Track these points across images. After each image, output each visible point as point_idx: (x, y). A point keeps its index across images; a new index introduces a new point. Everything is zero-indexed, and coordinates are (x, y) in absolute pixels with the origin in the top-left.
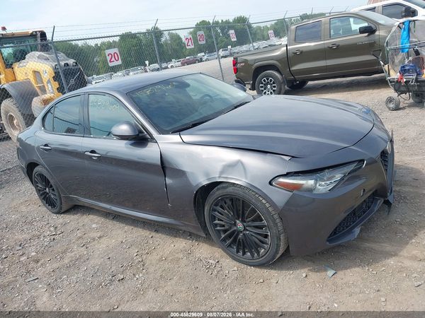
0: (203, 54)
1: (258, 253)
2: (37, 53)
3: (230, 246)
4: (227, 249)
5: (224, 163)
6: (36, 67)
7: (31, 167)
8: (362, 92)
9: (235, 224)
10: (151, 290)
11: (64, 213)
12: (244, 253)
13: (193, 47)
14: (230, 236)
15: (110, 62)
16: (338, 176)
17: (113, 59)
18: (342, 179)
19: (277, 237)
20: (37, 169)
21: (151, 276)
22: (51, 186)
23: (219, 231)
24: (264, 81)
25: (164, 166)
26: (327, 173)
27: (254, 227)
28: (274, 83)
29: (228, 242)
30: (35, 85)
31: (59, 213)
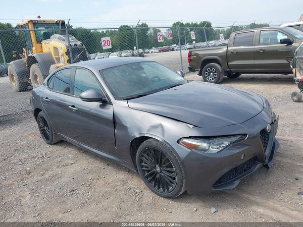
0: (175, 45)
1: (168, 189)
2: (58, 36)
3: (150, 181)
4: (148, 183)
5: (151, 125)
6: (56, 45)
7: (37, 111)
8: (278, 86)
9: (155, 167)
10: (94, 203)
11: (54, 144)
12: (159, 188)
13: (163, 41)
14: (151, 175)
15: (104, 46)
16: (226, 143)
17: (106, 44)
18: (228, 146)
19: (181, 181)
20: (41, 113)
21: (96, 195)
22: (48, 126)
23: (144, 170)
24: (209, 70)
25: (115, 121)
26: (217, 140)
27: (167, 171)
28: (215, 72)
29: (149, 179)
30: (54, 57)
31: (50, 144)
